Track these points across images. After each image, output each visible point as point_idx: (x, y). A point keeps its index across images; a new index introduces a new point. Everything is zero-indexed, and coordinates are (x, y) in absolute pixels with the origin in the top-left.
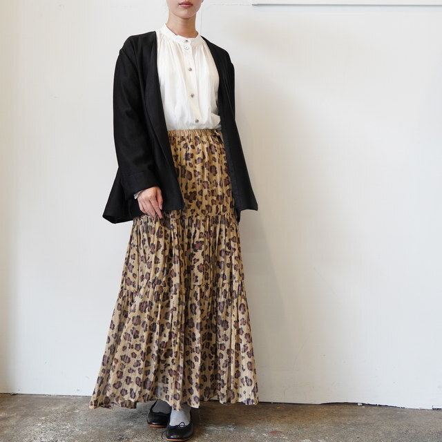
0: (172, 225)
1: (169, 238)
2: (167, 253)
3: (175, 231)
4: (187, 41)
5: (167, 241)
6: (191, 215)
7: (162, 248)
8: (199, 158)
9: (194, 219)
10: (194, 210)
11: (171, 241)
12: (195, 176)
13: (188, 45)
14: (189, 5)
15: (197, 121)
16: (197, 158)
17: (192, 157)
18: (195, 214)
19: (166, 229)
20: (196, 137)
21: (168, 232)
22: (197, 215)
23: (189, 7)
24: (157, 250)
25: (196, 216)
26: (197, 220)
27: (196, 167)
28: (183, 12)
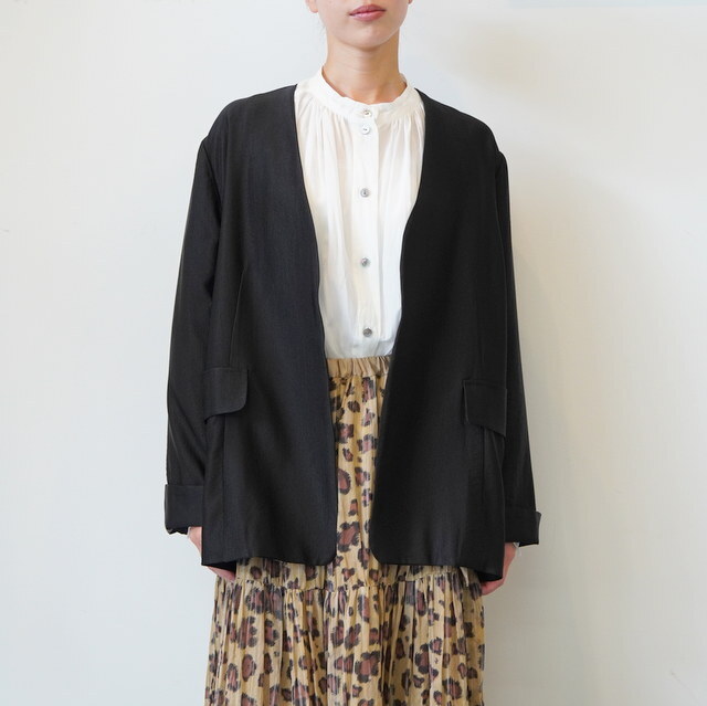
0: (291, 606)
1: (279, 642)
2: (274, 679)
3: (299, 621)
4: (367, 112)
5: (271, 650)
6: (343, 583)
7: (259, 670)
8: (366, 438)
9: (352, 594)
10: (352, 572)
11: (286, 648)
12: (359, 483)
13: (370, 121)
14: (374, 13)
15: (368, 332)
16: (362, 437)
17: (351, 435)
18: (353, 581)
19: (270, 617)
20: (366, 380)
21: (278, 626)
22: (360, 584)
23: (376, 17)
24: (245, 679)
25: (355, 587)
26: (359, 599)
27: (360, 460)
28: (364, 34)
